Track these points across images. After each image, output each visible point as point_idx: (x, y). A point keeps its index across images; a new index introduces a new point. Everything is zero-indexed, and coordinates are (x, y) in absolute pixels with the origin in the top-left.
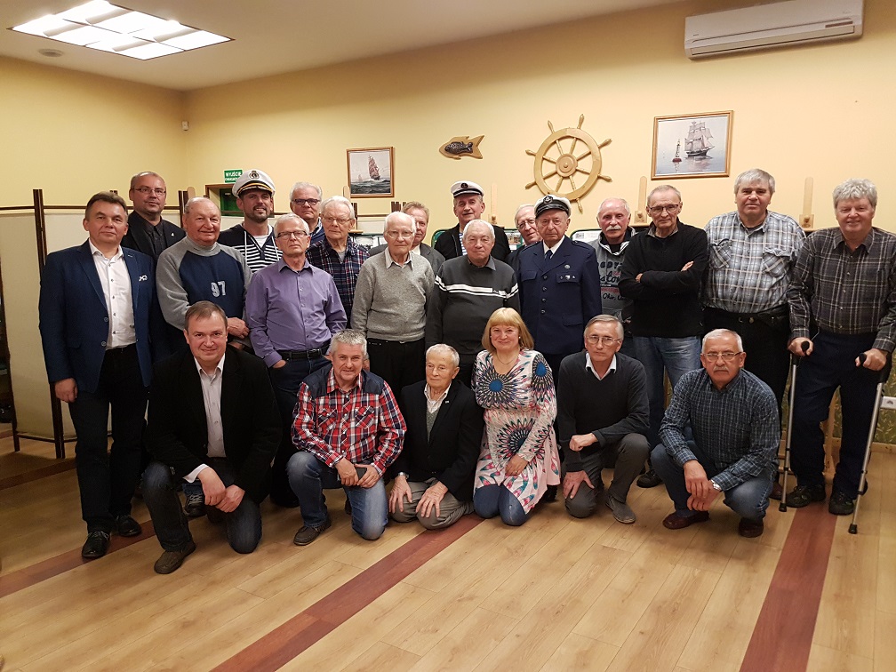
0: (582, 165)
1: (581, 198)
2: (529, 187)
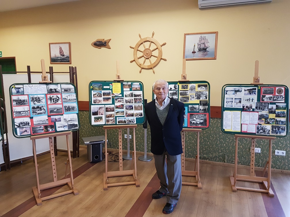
0: (154, 53)
1: (154, 67)
2: (131, 62)
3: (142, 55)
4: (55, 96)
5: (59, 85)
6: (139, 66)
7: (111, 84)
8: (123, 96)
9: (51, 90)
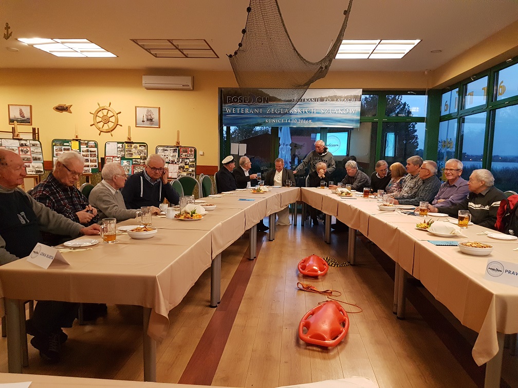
0: (111, 119)
1: (111, 131)
2: (91, 125)
3: (101, 120)
4: (25, 149)
5: (28, 141)
6: (99, 129)
7: (71, 141)
8: (80, 151)
9: (22, 144)
